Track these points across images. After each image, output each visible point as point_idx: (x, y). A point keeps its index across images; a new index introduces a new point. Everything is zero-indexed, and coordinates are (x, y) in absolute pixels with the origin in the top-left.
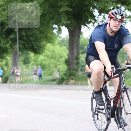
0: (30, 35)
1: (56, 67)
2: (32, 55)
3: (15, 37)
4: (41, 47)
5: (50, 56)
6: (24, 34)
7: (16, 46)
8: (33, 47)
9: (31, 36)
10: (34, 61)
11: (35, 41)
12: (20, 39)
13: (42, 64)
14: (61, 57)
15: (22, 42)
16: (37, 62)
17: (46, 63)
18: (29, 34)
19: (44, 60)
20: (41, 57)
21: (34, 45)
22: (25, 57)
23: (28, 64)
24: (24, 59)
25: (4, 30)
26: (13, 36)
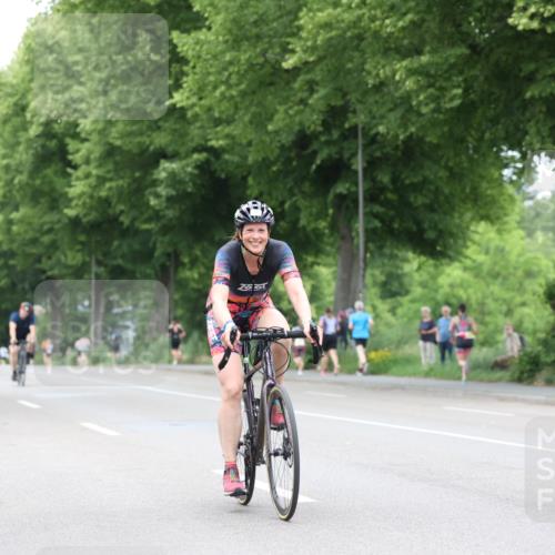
0: (412, 184)
1: (509, 313)
2: (413, 265)
3: (353, 189)
4: (452, 235)
5: (485, 268)
6: (385, 178)
7: (357, 225)
8: (421, 231)
9: (416, 188)
10: (424, 285)
11: (431, 208)
12: (372, 198)
13: (454, 301)
14: (529, 274)
15: (377, 209)
16: (436, 291)
17: (471, 295)
18: (407, 182)
19: (463, 285)
20: (453, 273)
21: (426, 226)
22: (388, 269)
23: (399, 298)
24: (383, 278)
25: (314, 167)
26: (347, 185)
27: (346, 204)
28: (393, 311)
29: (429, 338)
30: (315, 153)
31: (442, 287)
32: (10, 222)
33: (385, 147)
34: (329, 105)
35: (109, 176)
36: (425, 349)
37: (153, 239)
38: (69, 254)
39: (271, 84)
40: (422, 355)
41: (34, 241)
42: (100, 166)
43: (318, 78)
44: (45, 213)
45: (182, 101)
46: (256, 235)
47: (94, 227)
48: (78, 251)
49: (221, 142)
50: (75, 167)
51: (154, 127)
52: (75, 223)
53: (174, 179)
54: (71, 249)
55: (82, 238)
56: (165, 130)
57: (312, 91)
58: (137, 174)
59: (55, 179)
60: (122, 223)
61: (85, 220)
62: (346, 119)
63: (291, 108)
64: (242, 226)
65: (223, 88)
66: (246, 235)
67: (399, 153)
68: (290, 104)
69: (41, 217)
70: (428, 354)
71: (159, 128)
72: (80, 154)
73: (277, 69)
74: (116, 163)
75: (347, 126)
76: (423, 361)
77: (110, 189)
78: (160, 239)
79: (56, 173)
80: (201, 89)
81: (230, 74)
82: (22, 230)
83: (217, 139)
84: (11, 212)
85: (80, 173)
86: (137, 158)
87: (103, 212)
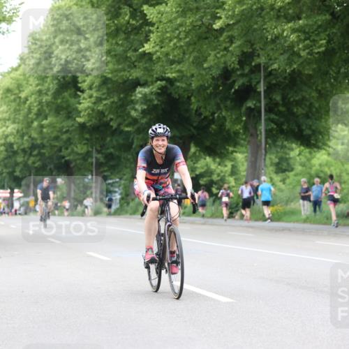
0: (294, 101)
2: (296, 152)
3: (258, 104)
4: (320, 133)
6: (278, 98)
7: (260, 128)
8: (301, 130)
9: (298, 103)
10: (303, 165)
11: (307, 116)
12: (269, 110)
13: (322, 175)
15: (273, 116)
16: (311, 168)
17: (333, 171)
18: (292, 99)
19: (328, 164)
20: (321, 157)
21: (304, 127)
22: (280, 155)
23: (287, 173)
24: (277, 160)
25: (233, 90)
26: (254, 102)
27: (254, 114)
28: (283, 181)
29: (306, 198)
30: (234, 82)
31: (315, 166)
32: (42, 126)
33: (278, 78)
34: (242, 51)
35: (104, 97)
36: (304, 206)
37: (132, 136)
39: (206, 38)
40: (302, 209)
41: (57, 138)
42: (98, 90)
43: (236, 34)
44: (64, 121)
45: (149, 49)
46: (160, 143)
47: (95, 129)
48: (84, 144)
49: (174, 75)
50: (83, 91)
51: (132, 66)
52: (82, 126)
53: (145, 99)
54: (80, 143)
55: (87, 136)
56: (139, 68)
57: (231, 42)
58: (122, 96)
59: (70, 99)
60: (112, 127)
61: (88, 124)
62: (253, 60)
63: (218, 53)
64: (153, 138)
65: (175, 40)
66: (155, 143)
67: (287, 81)
68: (218, 51)
69: (62, 123)
70: (306, 208)
71: (135, 66)
72: (86, 83)
73: (209, 28)
74: (108, 89)
75: (253, 64)
76: (303, 213)
77: (105, 105)
78: (136, 136)
79: (70, 95)
80: (162, 41)
81: (180, 32)
82: (49, 131)
83: (172, 73)
84: (42, 121)
85: (85, 95)
86: (121, 85)
87: (100, 120)
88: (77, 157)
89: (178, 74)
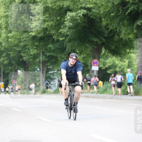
32: (8, 37)
35: (47, 19)
37: (65, 44)
38: (31, 50)
47: (41, 39)
48: (35, 49)
49: (91, 6)
52: (34, 37)
54: (32, 48)
55: (37, 44)
58: (58, 18)
78: (68, 44)
82: (12, 40)
86: (58, 11)
87: (44, 33)
88: (30, 57)
89: (94, 5)
